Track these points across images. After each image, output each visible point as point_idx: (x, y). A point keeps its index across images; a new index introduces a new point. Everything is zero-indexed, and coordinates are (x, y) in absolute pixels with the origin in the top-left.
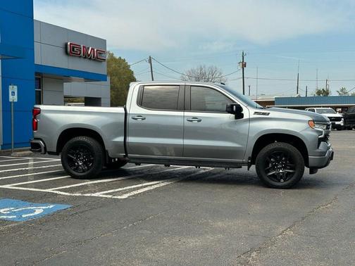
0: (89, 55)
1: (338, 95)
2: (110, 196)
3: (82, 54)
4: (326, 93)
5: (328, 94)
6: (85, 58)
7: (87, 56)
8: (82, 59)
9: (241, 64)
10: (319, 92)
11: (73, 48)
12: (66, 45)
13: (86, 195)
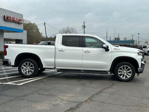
0: (15, 21)
1: (123, 40)
2: (15, 84)
3: (12, 20)
4: (118, 39)
5: (119, 39)
6: (13, 22)
7: (14, 21)
8: (12, 22)
9: (83, 26)
10: (116, 39)
11: (8, 17)
12: (4, 16)
13: (3, 83)
